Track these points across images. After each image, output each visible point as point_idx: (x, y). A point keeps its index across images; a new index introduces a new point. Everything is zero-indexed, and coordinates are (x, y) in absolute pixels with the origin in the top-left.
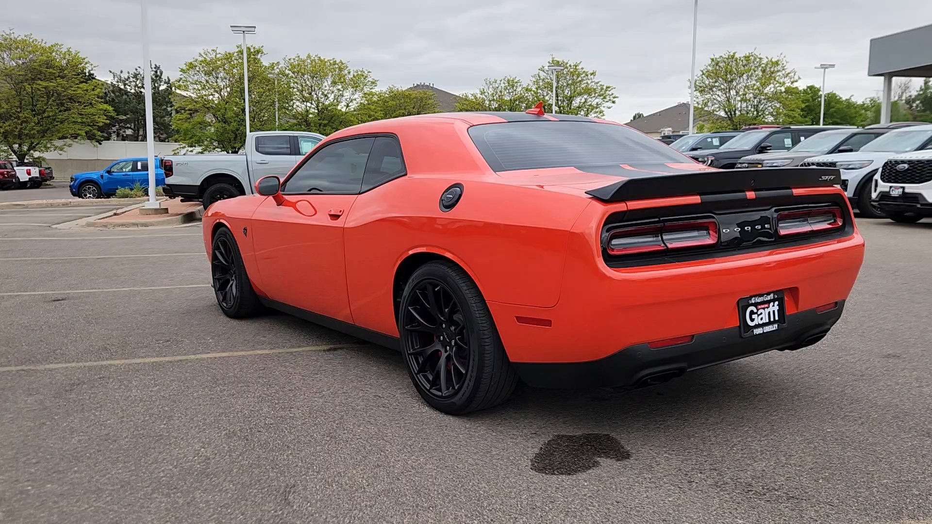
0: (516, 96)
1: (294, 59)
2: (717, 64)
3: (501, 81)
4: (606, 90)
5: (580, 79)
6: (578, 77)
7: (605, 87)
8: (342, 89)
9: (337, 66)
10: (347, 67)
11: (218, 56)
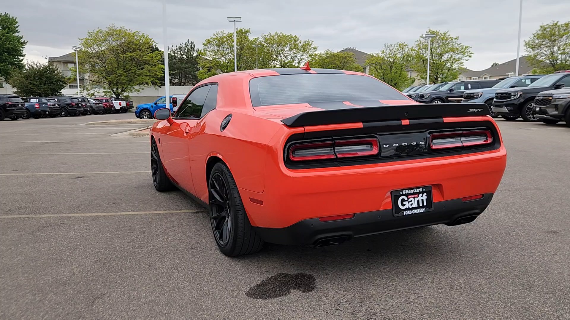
0: (405, 54)
1: (267, 35)
2: (545, 30)
3: (395, 45)
4: (465, 49)
5: (447, 42)
6: (446, 41)
7: (464, 47)
8: (296, 53)
9: (293, 39)
10: (299, 39)
11: (225, 35)
